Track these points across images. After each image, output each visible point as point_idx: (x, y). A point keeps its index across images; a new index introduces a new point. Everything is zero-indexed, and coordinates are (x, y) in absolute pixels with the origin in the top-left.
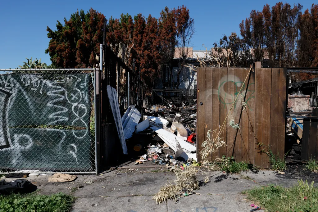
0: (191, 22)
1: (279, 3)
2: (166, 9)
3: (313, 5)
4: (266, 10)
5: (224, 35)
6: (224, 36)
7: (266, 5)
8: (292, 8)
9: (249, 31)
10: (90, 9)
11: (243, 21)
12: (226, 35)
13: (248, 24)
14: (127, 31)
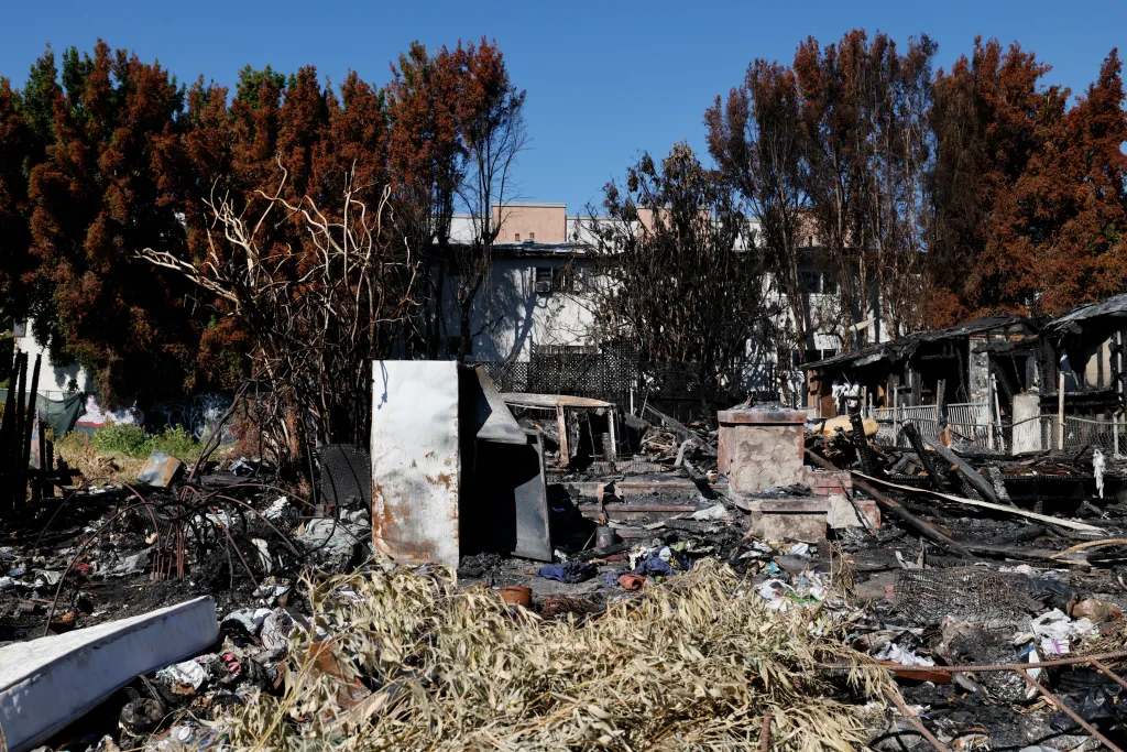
0: (515, 104)
1: (855, 32)
2: (414, 49)
3: (978, 41)
4: (806, 63)
5: (644, 155)
6: (644, 159)
7: (805, 42)
8: (902, 51)
9: (742, 139)
10: (96, 44)
11: (718, 100)
12: (650, 155)
13: (737, 110)
14: (252, 131)
